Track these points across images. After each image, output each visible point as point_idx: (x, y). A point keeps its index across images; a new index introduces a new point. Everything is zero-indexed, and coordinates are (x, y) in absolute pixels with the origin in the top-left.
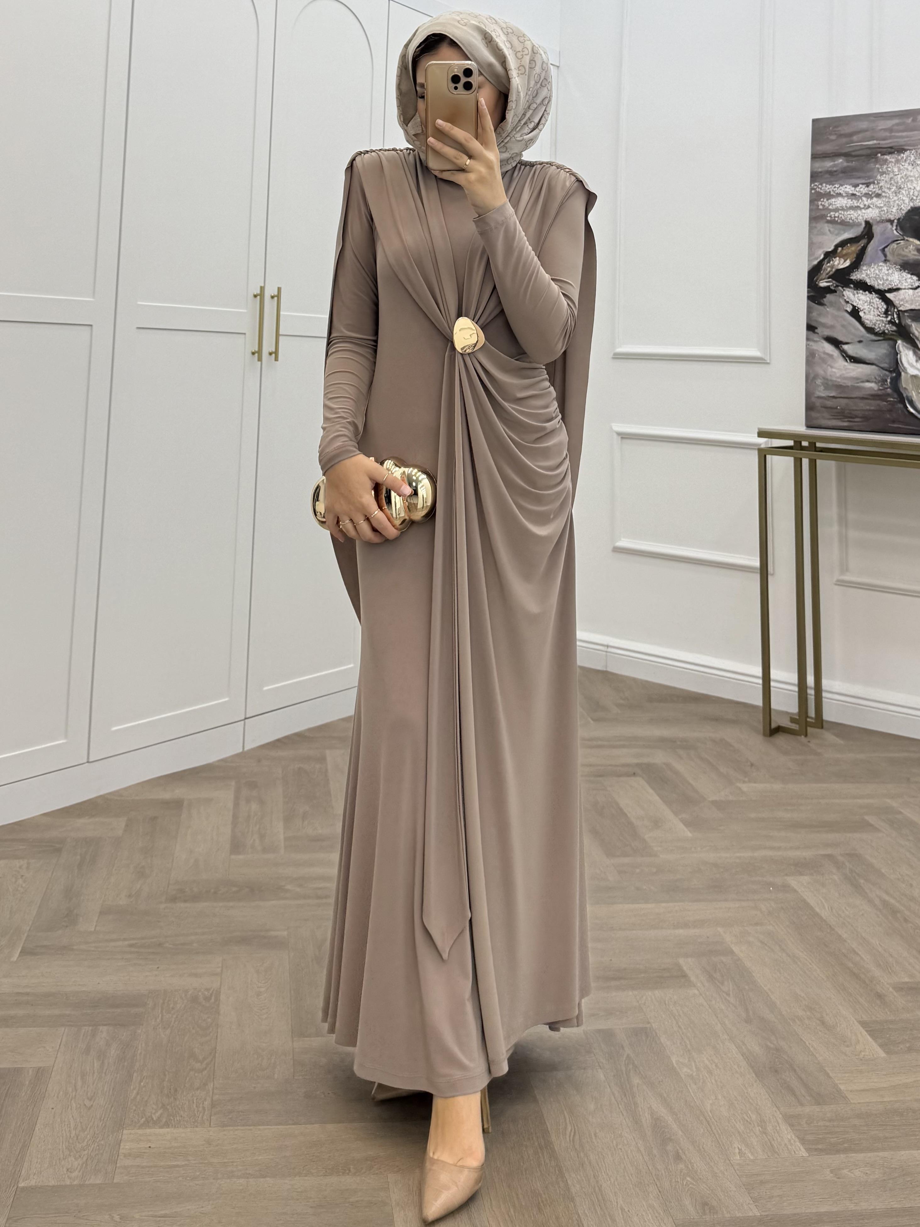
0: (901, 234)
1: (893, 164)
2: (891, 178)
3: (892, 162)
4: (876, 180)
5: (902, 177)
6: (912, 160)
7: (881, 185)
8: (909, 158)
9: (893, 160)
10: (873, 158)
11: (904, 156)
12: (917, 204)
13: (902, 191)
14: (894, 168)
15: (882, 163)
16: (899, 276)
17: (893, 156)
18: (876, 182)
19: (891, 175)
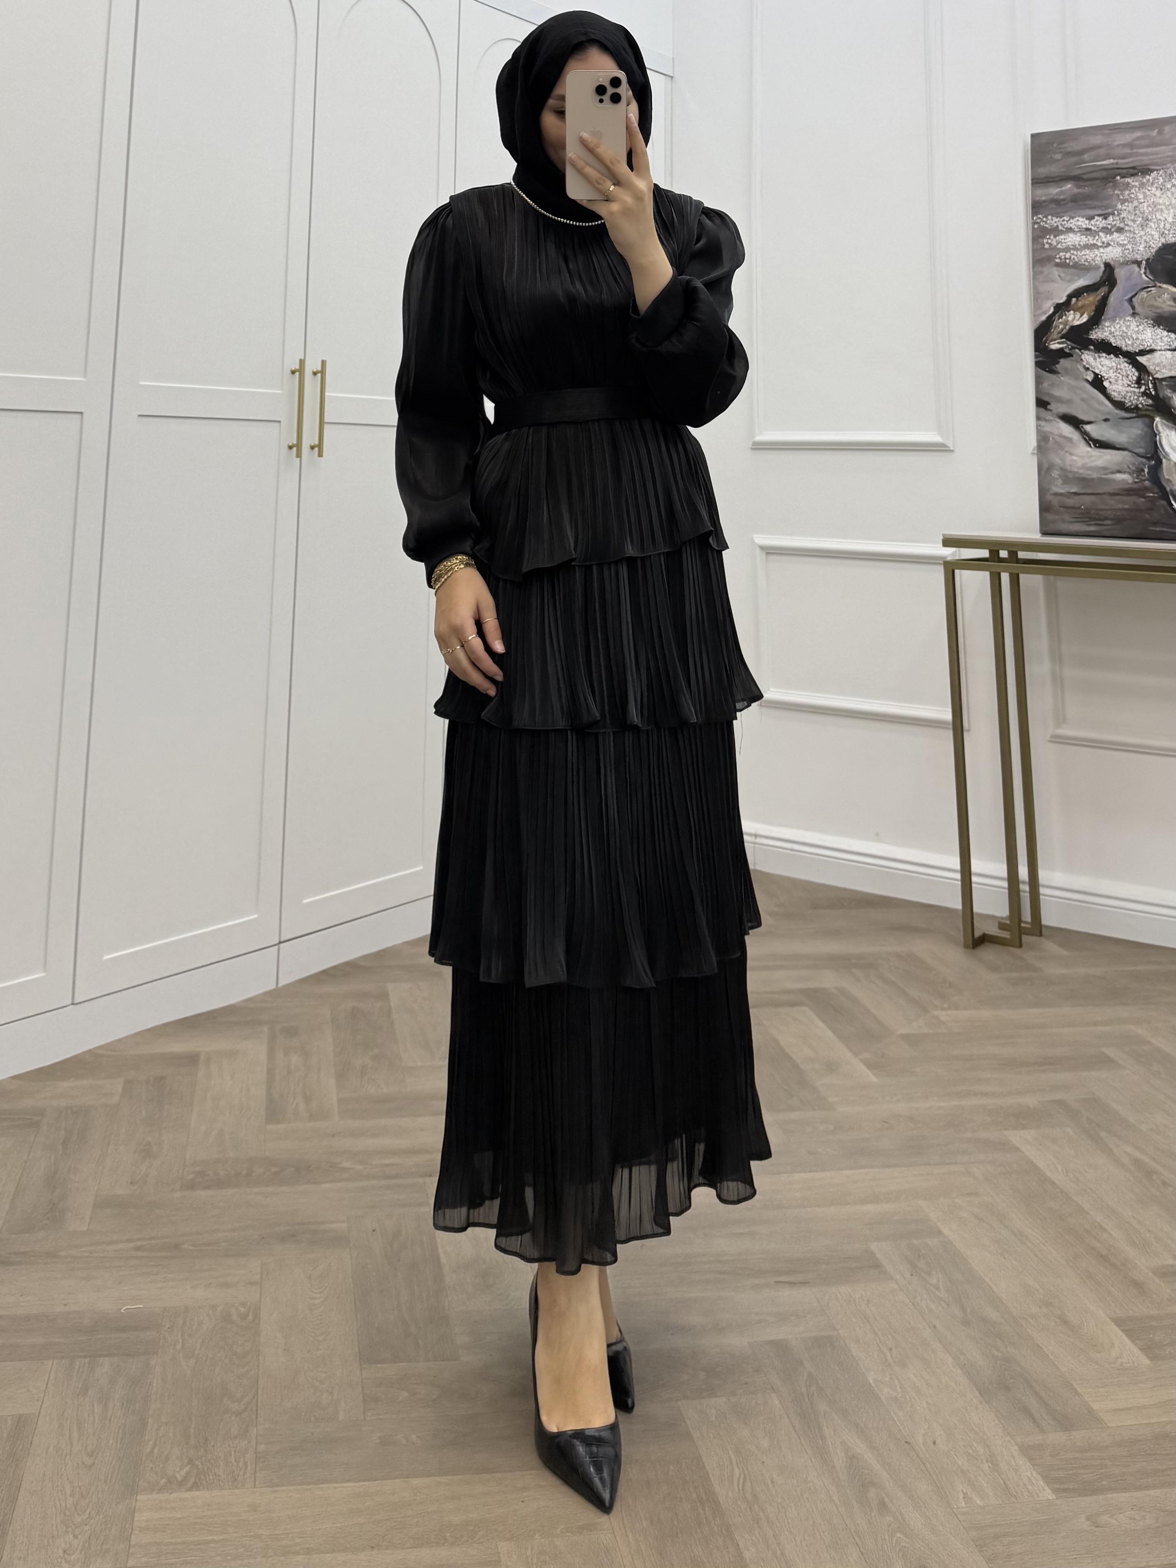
0: (1152, 278)
1: (1137, 189)
2: (1135, 207)
3: (1136, 186)
4: (1116, 210)
5: (1149, 206)
6: (1160, 183)
7: (1122, 216)
8: (1156, 181)
9: (1137, 184)
10: (1110, 182)
12: (1170, 239)
13: (1149, 223)
14: (1138, 194)
15: (1121, 188)
16: (1153, 333)
17: (1137, 178)
18: (1116, 212)
19: (1135, 203)
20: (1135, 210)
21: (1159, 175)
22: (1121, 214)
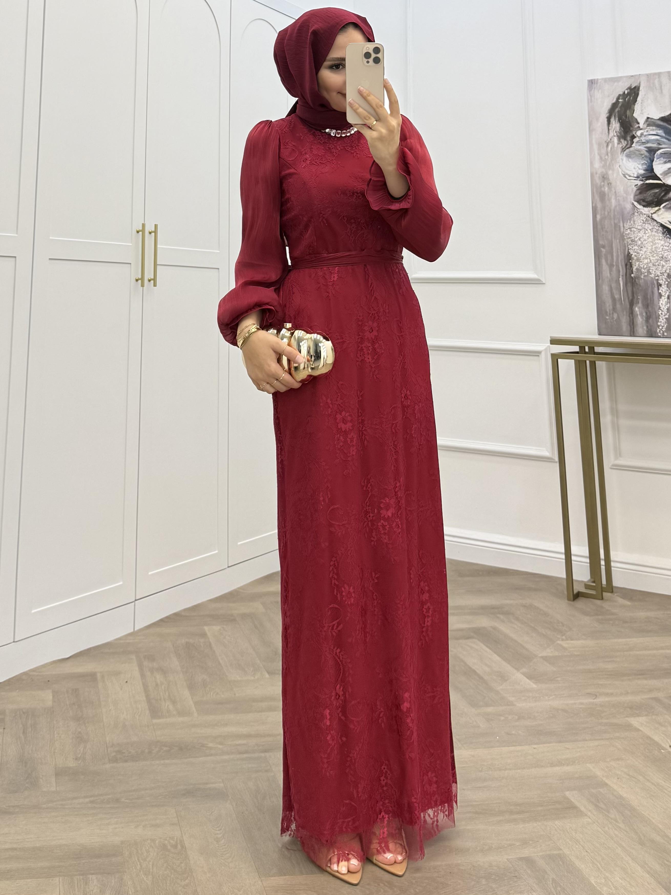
1: (641, 263)
2: (653, 265)
3: (639, 264)
4: (655, 278)
5: (653, 256)
6: (637, 248)
7: (659, 274)
8: (636, 250)
9: (637, 263)
10: (635, 281)
11: (634, 254)
14: (644, 263)
15: (640, 273)
17: (633, 263)
18: (656, 278)
19: (650, 265)
20: (655, 265)
21: (631, 248)
22: (658, 275)
